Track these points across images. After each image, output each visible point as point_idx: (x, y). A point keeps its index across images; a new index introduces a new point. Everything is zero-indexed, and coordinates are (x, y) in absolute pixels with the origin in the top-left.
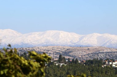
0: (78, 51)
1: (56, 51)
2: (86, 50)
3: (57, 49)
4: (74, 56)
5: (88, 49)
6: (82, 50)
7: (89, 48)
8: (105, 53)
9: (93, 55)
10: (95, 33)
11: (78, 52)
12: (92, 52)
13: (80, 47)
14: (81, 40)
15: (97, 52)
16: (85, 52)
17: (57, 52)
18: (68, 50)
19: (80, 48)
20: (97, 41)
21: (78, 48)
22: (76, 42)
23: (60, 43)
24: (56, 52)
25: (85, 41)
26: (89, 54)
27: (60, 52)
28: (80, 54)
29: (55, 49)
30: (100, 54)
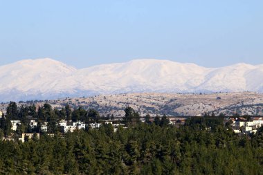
0: (196, 102)
1: (145, 104)
2: (213, 100)
3: (148, 101)
4: (187, 115)
5: (219, 98)
6: (204, 101)
7: (221, 95)
8: (256, 107)
9: (228, 112)
10: (240, 64)
11: (196, 106)
12: (227, 105)
13: (201, 94)
14: (209, 79)
15: (239, 105)
16: (210, 105)
17: (148, 106)
18: (172, 100)
19: (200, 97)
20: (247, 82)
21: (195, 97)
22: (199, 84)
23: (162, 87)
24: (144, 107)
25: (218, 81)
26: (220, 109)
27: (154, 106)
28: (200, 110)
29: (144, 100)
30: (244, 108)
